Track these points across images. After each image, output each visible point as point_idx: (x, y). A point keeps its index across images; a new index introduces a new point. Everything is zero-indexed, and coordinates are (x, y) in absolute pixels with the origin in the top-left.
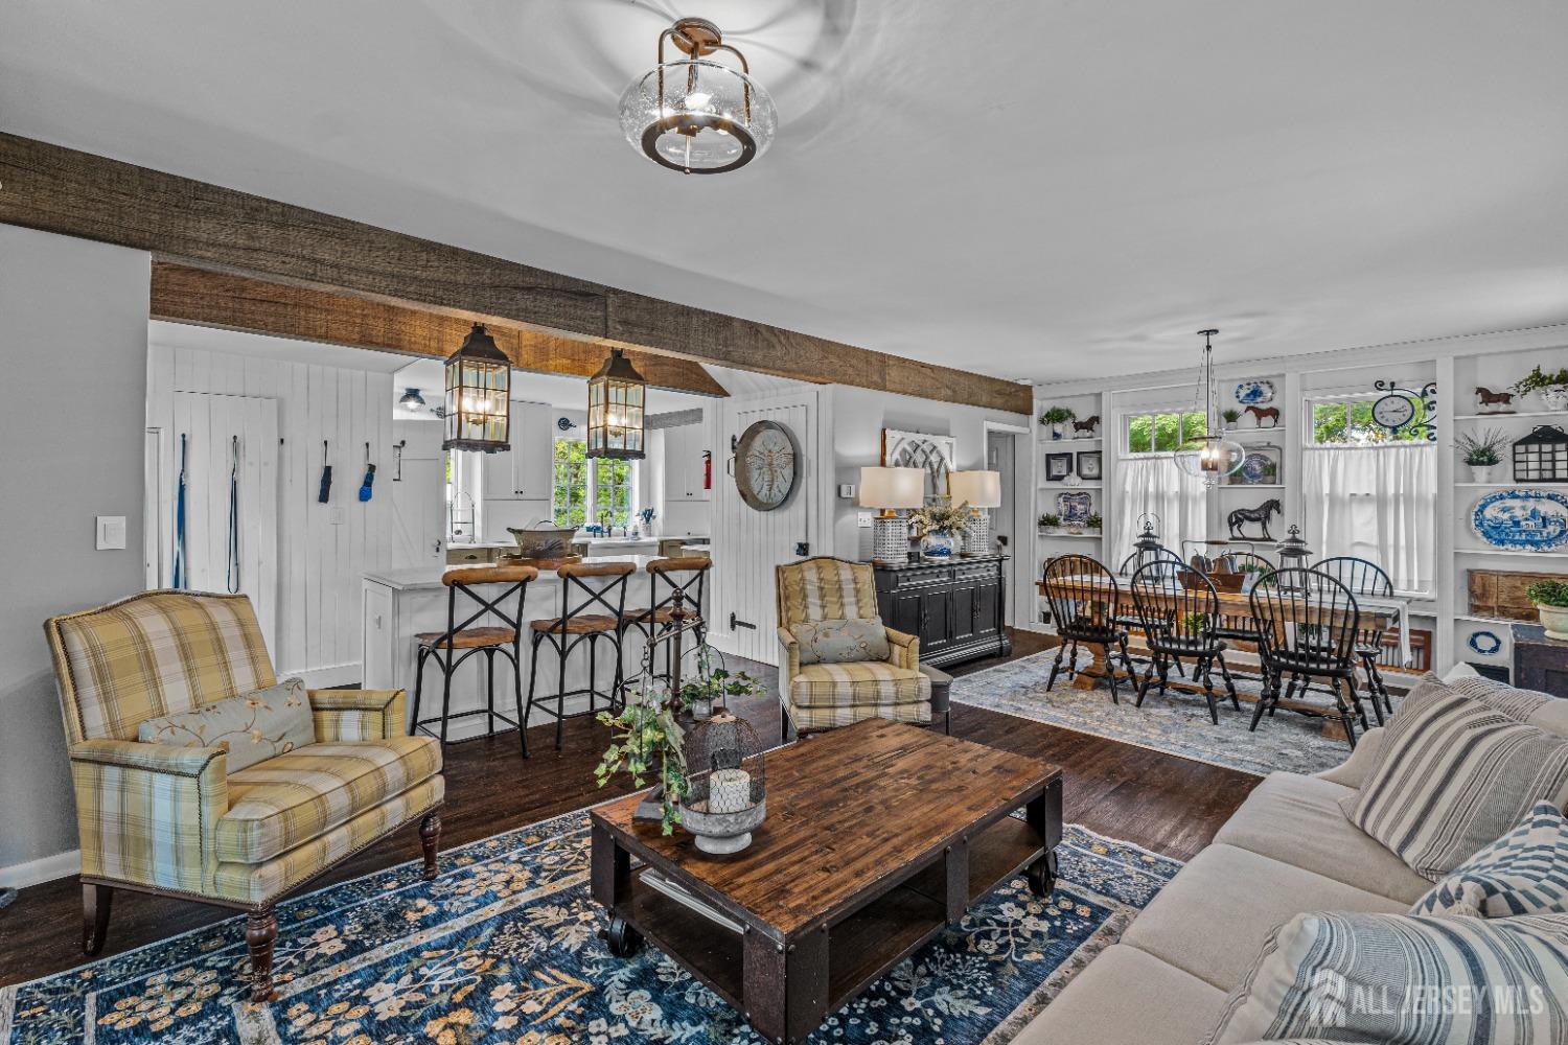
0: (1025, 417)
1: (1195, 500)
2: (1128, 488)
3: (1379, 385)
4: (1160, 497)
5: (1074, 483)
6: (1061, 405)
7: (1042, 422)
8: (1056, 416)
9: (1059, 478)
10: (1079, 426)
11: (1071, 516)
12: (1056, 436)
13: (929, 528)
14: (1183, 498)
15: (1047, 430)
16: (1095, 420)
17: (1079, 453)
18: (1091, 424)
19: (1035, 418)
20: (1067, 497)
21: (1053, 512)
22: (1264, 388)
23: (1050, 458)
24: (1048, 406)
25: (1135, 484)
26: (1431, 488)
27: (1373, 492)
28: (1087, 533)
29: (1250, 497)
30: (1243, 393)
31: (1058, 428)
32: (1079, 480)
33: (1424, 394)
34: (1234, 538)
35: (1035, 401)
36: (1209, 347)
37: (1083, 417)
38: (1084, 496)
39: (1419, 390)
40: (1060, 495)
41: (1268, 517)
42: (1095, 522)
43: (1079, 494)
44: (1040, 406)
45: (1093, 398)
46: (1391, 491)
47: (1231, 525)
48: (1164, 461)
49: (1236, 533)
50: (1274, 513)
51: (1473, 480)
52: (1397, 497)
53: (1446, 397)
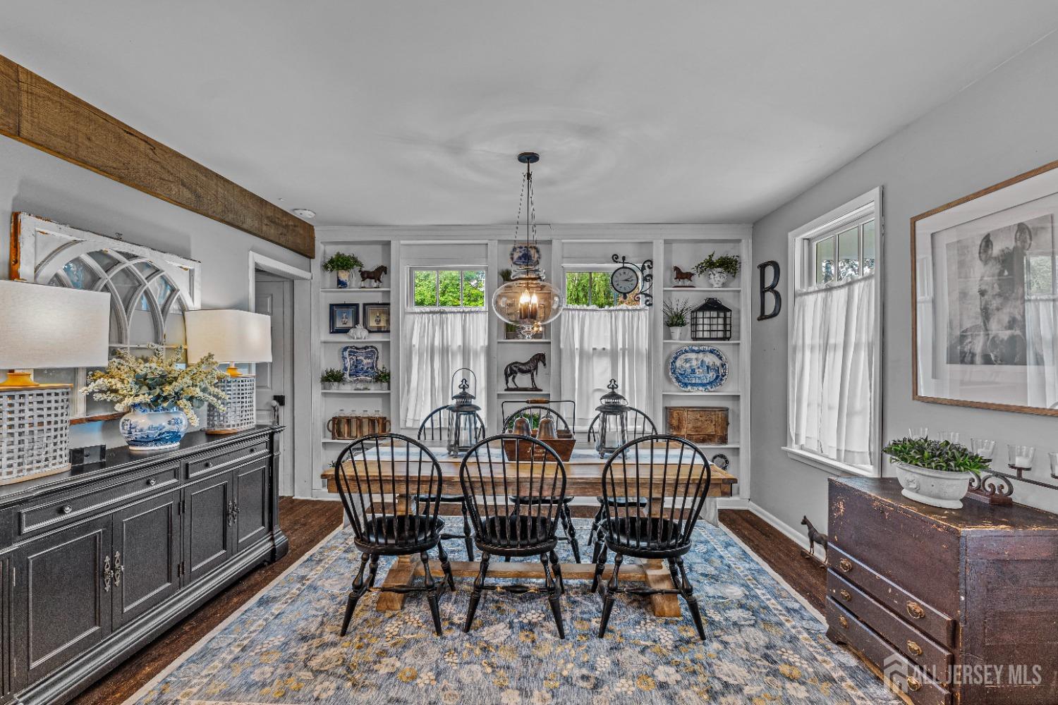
0: (307, 260)
1: (476, 354)
2: (415, 341)
3: (615, 258)
4: (445, 351)
5: (360, 335)
6: (347, 251)
7: (325, 267)
8: (340, 263)
9: (345, 331)
10: (365, 275)
11: (356, 371)
12: (341, 284)
13: (129, 401)
14: (465, 351)
15: (330, 278)
16: (383, 270)
17: (365, 305)
18: (378, 274)
19: (317, 263)
20: (353, 350)
21: (337, 367)
22: (532, 252)
23: (334, 308)
24: (332, 251)
25: (422, 337)
26: (644, 344)
27: (608, 347)
28: (374, 389)
29: (520, 352)
30: (516, 256)
31: (344, 276)
32: (365, 333)
33: (643, 269)
34: (508, 389)
35: (317, 243)
36: (529, 175)
37: (370, 266)
38: (370, 350)
39: (640, 265)
40: (345, 349)
41: (536, 368)
42: (383, 377)
43: (366, 348)
44: (325, 249)
45: (379, 248)
46: (620, 346)
47: (507, 376)
48: (449, 315)
49: (511, 385)
50: (540, 365)
51: (670, 338)
52: (624, 350)
53: (659, 272)
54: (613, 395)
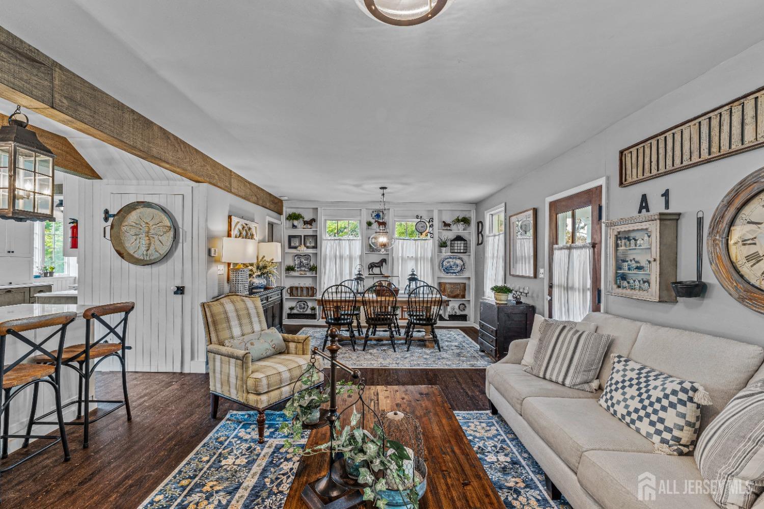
0: (279, 215)
1: (355, 258)
2: (328, 253)
3: (417, 217)
4: (341, 257)
5: (303, 250)
6: (297, 212)
7: (287, 219)
8: (293, 217)
9: (295, 248)
10: (306, 223)
11: (301, 265)
12: (294, 226)
13: (256, 274)
14: (351, 258)
15: (289, 223)
16: (313, 220)
17: (305, 236)
18: (311, 222)
19: (283, 217)
20: (299, 256)
21: (292, 264)
22: (381, 214)
23: (291, 238)
24: (290, 211)
25: (330, 251)
26: (429, 255)
27: (414, 256)
28: (309, 274)
29: (375, 258)
30: (373, 215)
31: (296, 223)
32: (305, 249)
33: (429, 222)
34: (370, 274)
35: (284, 208)
36: (383, 194)
37: (307, 218)
38: (307, 256)
39: (428, 220)
40: (296, 256)
41: (382, 265)
42: (314, 269)
43: (305, 255)
44: (287, 211)
45: (311, 210)
46: (419, 256)
47: (369, 268)
48: (343, 241)
49: (371, 272)
50: (384, 264)
51: (441, 252)
52: (421, 257)
53: (436, 223)
54: (413, 274)
